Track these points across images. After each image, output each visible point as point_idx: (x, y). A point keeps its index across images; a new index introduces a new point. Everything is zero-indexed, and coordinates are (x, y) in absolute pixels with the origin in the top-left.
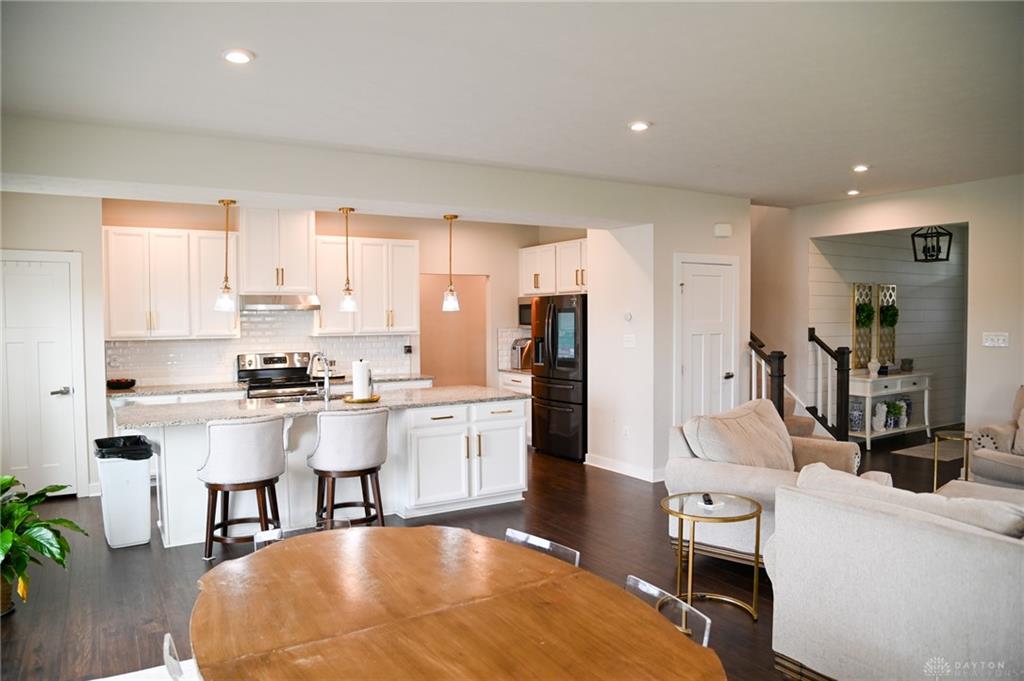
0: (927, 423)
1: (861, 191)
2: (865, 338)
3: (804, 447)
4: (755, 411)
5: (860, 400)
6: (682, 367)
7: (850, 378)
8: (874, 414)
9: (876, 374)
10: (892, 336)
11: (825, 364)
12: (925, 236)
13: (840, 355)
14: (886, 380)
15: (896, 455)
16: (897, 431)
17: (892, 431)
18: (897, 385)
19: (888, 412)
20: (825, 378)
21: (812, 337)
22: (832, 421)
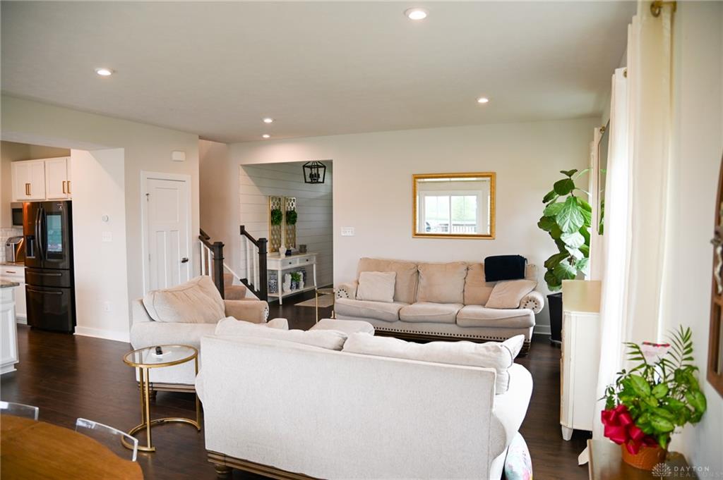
0: (315, 285)
1: (271, 135)
2: (277, 232)
3: (232, 307)
4: (198, 285)
5: (274, 272)
6: (149, 256)
7: (268, 258)
8: (283, 281)
9: (284, 255)
10: (294, 230)
11: (251, 250)
12: (311, 167)
13: (261, 243)
14: (290, 258)
15: (297, 306)
16: (298, 291)
17: (295, 291)
18: (297, 261)
19: (292, 280)
20: (252, 259)
21: (243, 232)
22: (257, 288)
